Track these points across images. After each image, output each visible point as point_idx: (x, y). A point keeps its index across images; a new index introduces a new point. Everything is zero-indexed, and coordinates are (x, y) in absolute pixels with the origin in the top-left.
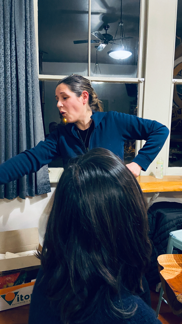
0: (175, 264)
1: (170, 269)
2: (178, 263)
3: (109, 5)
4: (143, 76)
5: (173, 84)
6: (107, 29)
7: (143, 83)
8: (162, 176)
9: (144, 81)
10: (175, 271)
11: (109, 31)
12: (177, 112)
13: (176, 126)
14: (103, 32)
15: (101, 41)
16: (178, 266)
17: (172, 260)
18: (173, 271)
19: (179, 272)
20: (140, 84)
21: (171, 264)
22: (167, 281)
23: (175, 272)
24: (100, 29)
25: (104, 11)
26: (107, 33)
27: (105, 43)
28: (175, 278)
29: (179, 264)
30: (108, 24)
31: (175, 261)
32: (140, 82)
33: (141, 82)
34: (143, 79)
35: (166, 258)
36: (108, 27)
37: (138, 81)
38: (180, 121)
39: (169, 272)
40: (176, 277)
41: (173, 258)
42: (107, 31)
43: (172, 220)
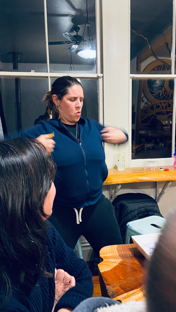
0: (116, 254)
1: (110, 261)
2: (119, 253)
3: (77, 7)
4: (102, 72)
5: (131, 80)
6: (78, 30)
7: (102, 78)
8: (123, 168)
10: (113, 262)
11: (80, 33)
12: (150, 108)
14: (74, 33)
15: (73, 42)
16: (118, 257)
17: (114, 251)
18: (111, 262)
19: (117, 263)
20: (99, 79)
21: (112, 255)
22: (102, 274)
23: (113, 263)
24: (71, 30)
25: (73, 12)
26: (78, 34)
27: (76, 44)
28: (111, 270)
29: (120, 255)
30: (78, 26)
31: (117, 251)
34: (102, 75)
35: (108, 250)
36: (79, 29)
37: (97, 76)
39: (107, 264)
40: (113, 268)
41: (116, 249)
42: (78, 32)
43: (134, 211)
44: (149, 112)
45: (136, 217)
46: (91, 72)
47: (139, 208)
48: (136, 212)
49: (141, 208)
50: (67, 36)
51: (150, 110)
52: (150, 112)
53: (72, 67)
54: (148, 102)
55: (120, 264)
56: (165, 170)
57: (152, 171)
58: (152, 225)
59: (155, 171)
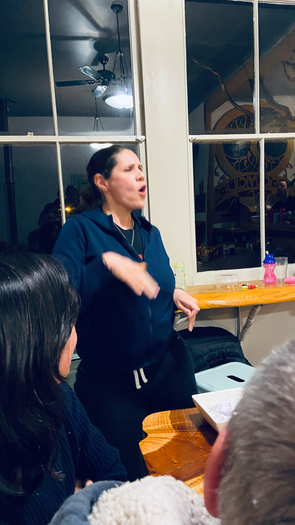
0: (168, 426)
1: (158, 436)
2: (173, 424)
3: (102, 25)
4: (144, 133)
5: (191, 144)
6: (105, 62)
7: (144, 143)
8: (183, 287)
9: (145, 140)
10: (163, 438)
11: (109, 66)
12: (228, 186)
13: (229, 208)
14: (100, 67)
15: (98, 81)
16: (171, 430)
17: (165, 420)
18: (160, 438)
19: (169, 439)
20: (140, 144)
21: (162, 427)
22: (144, 457)
23: (163, 440)
24: (94, 63)
25: (95, 33)
26: (106, 69)
27: (103, 84)
28: (160, 450)
29: (174, 426)
30: (106, 55)
31: (170, 421)
32: (138, 142)
33: (141, 142)
34: (143, 137)
35: (156, 420)
36: (107, 59)
37: (136, 139)
38: (234, 199)
39: (153, 441)
40: (163, 447)
41: (168, 418)
42: (105, 65)
43: (202, 356)
44: (227, 191)
45: (206, 365)
46: (126, 132)
47: (211, 351)
48: (205, 358)
49: (213, 351)
50: (88, 71)
51: (229, 189)
52: (229, 192)
53: (99, 121)
54: (226, 176)
55: (173, 439)
56: (249, 288)
57: (229, 291)
58: (229, 377)
59: (234, 290)
